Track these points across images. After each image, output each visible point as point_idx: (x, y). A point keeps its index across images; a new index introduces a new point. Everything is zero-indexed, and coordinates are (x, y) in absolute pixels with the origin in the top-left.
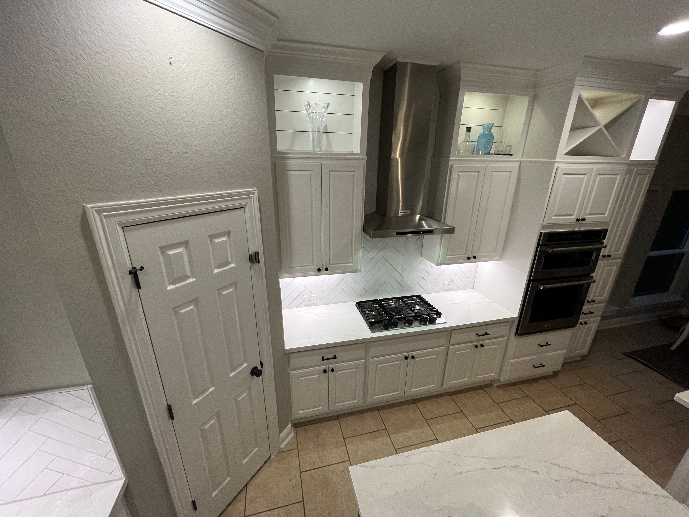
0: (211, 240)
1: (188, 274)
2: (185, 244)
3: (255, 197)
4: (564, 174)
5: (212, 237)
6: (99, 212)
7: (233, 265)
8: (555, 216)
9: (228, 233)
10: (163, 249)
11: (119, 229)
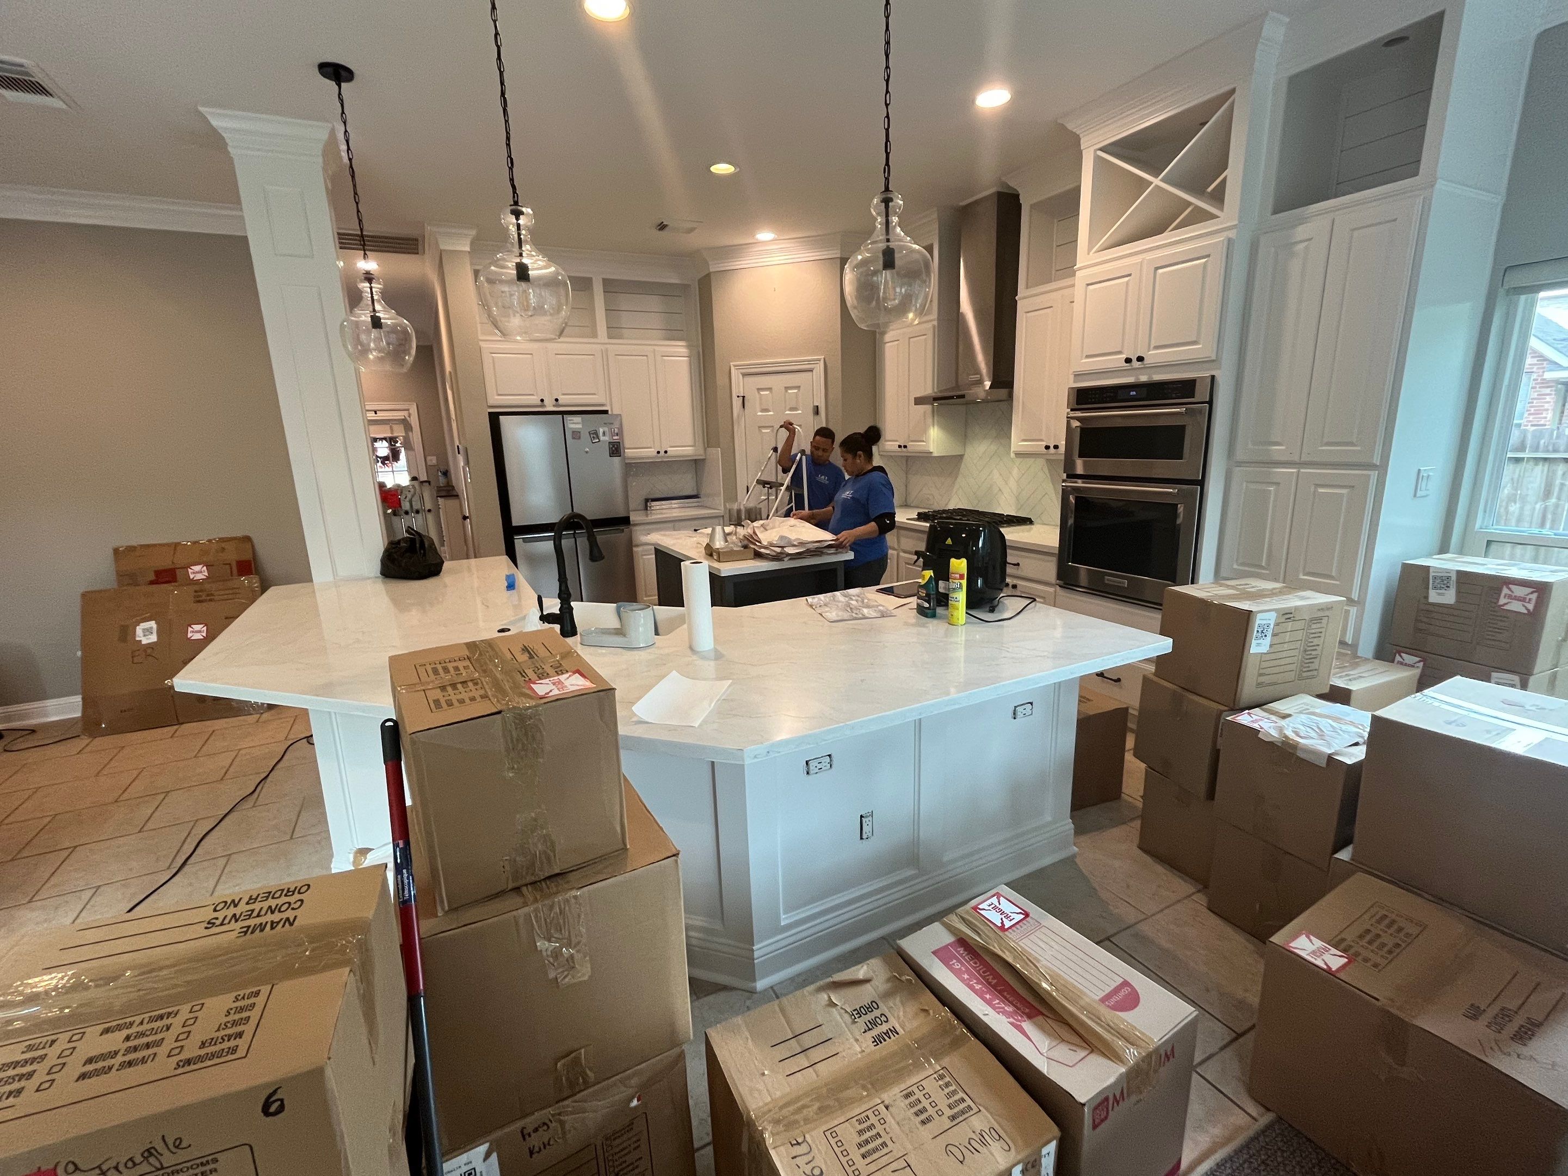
0: (786, 391)
1: (771, 408)
2: (770, 389)
3: (822, 361)
4: (1088, 285)
5: (787, 388)
6: (735, 366)
7: (800, 412)
8: (1087, 357)
9: (798, 387)
10: (759, 390)
11: (741, 376)
